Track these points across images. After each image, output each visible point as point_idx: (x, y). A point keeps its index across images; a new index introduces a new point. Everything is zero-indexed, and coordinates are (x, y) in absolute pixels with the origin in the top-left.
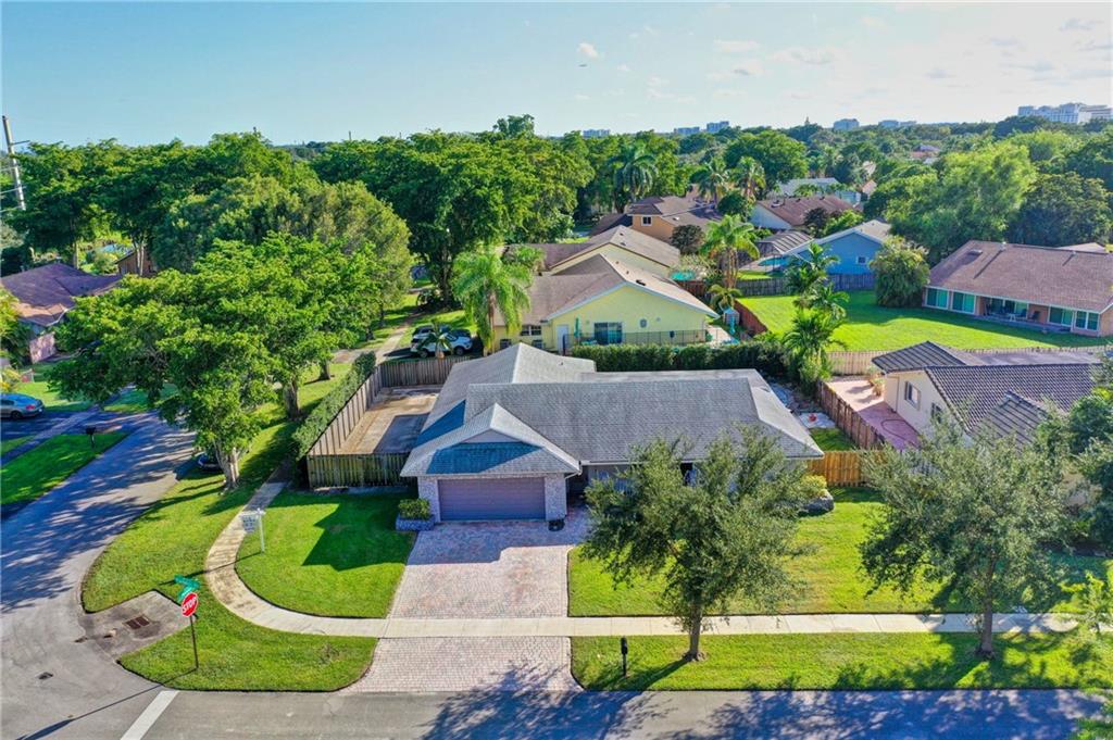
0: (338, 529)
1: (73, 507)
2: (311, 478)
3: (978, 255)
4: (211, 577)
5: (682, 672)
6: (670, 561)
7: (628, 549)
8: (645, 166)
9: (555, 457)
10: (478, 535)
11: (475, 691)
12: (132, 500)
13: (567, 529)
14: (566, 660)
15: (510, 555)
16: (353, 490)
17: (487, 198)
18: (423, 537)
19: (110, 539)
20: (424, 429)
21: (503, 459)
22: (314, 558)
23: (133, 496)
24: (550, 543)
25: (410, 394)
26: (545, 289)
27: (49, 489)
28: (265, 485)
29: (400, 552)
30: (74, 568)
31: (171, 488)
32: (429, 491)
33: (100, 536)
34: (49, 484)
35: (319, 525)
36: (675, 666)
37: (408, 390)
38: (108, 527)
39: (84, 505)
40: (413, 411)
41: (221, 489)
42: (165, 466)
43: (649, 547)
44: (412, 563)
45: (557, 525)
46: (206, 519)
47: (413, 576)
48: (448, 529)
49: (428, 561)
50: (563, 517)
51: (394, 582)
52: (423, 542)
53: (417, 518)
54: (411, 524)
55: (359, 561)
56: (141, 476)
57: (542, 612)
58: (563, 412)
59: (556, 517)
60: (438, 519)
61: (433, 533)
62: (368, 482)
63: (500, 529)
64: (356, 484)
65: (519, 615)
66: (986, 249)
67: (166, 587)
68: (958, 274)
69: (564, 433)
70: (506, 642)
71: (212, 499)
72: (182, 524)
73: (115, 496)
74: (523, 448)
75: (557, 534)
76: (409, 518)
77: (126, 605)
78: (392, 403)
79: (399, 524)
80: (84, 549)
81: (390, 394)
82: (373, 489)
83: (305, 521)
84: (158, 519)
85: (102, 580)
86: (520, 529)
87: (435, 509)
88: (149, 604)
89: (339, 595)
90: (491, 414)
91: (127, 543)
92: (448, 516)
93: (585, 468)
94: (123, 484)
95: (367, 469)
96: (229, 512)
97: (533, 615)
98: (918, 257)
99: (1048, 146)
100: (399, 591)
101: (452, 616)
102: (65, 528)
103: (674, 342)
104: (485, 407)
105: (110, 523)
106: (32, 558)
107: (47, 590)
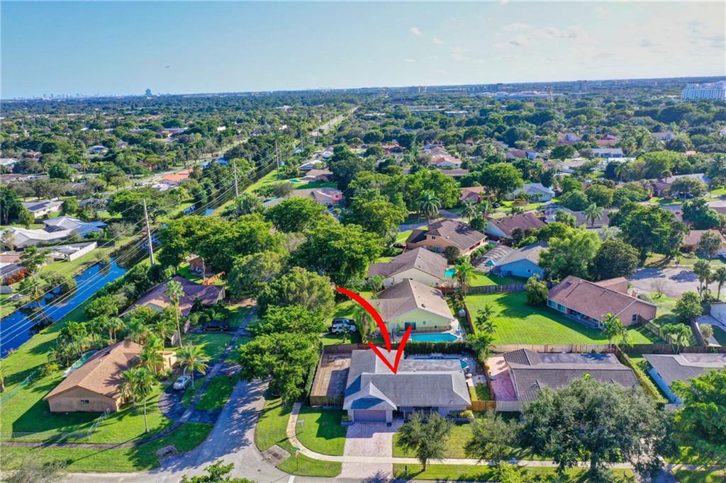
0: (323, 424)
1: (237, 411)
2: (311, 403)
3: (570, 284)
4: (291, 440)
5: (421, 475)
6: (418, 447)
7: (407, 445)
8: (434, 203)
9: (389, 405)
10: (366, 428)
11: (369, 478)
12: (254, 409)
13: (392, 426)
14: (392, 470)
15: (376, 435)
16: (324, 407)
17: (361, 259)
18: (350, 428)
19: (255, 425)
20: (347, 387)
21: (374, 404)
22: (318, 436)
23: (254, 407)
24: (387, 432)
25: (335, 358)
26: (385, 306)
27: (225, 403)
28: (295, 404)
29: (343, 434)
30: (249, 435)
31: (265, 404)
32: (351, 413)
33: (251, 424)
34: (224, 401)
35: (317, 422)
36: (420, 473)
37: (335, 356)
38: (252, 420)
39: (241, 410)
40: (338, 369)
41: (281, 405)
42: (258, 393)
43: (413, 444)
44: (349, 437)
45: (389, 424)
46: (281, 418)
47: (349, 442)
48: (357, 425)
49: (352, 437)
50: (391, 421)
51: (343, 444)
52: (350, 430)
53: (348, 421)
54: (347, 424)
55: (332, 437)
56: (252, 398)
57: (385, 455)
58: (392, 386)
59: (389, 422)
60: (353, 421)
61: (353, 426)
62: (329, 405)
63: (372, 426)
64: (325, 405)
65: (379, 456)
66: (575, 281)
67: (279, 444)
68: (560, 294)
69: (391, 394)
70: (376, 464)
71: (280, 409)
72: (272, 420)
73: (248, 407)
74: (379, 401)
75: (390, 428)
76: (345, 422)
77: (271, 448)
78: (331, 364)
79: (342, 423)
80: (249, 428)
81: (328, 358)
82: (331, 407)
83: (312, 419)
84: (266, 417)
85: (260, 440)
86: (378, 425)
87: (353, 419)
88: (276, 448)
89: (329, 448)
90: (369, 387)
91: (261, 427)
92: (356, 420)
93: (398, 407)
94: (248, 401)
95: (329, 400)
96: (287, 415)
97: (383, 457)
98: (544, 286)
100: (345, 447)
101: (360, 455)
102: (239, 420)
103: (437, 330)
104: (367, 383)
105: (252, 418)
106: (235, 432)
107: (245, 443)
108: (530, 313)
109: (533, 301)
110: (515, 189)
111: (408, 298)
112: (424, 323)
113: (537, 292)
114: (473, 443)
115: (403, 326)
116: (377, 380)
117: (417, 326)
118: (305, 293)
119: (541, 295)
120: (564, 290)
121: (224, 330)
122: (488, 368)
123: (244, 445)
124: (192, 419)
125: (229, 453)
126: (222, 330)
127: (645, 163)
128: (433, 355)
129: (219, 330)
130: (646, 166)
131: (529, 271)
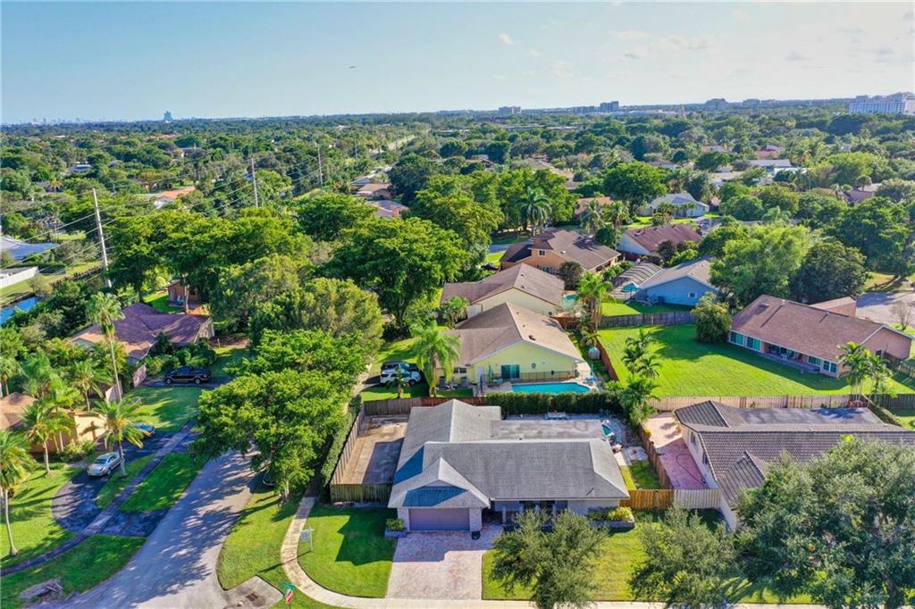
0: (352, 534)
1: (195, 513)
2: (332, 497)
3: (765, 307)
4: (286, 567)
7: (512, 576)
8: (542, 206)
9: (475, 497)
10: (431, 542)
12: (228, 508)
13: (482, 539)
15: (450, 556)
16: (357, 505)
17: (429, 268)
18: (401, 542)
19: (223, 538)
20: (398, 469)
21: (446, 498)
22: (338, 559)
23: (228, 506)
24: (472, 548)
25: (383, 423)
26: (469, 340)
27: (177, 499)
28: (304, 499)
29: (387, 553)
30: (209, 558)
31: (249, 500)
32: (404, 515)
33: (217, 536)
34: (176, 495)
35: (340, 532)
37: (382, 419)
38: (220, 530)
39: (202, 511)
40: (386, 439)
42: (240, 481)
43: (524, 574)
44: (396, 561)
45: (476, 535)
46: (275, 525)
47: (397, 569)
48: (415, 537)
49: (404, 561)
50: (479, 529)
51: (387, 574)
52: (402, 546)
53: (397, 530)
54: (395, 534)
55: (366, 559)
56: (229, 490)
57: (467, 596)
58: (480, 463)
59: (476, 530)
60: (408, 530)
61: (407, 539)
62: (366, 500)
63: (444, 538)
64: (358, 501)
65: (456, 597)
66: (771, 302)
67: (263, 574)
68: (751, 322)
69: (480, 479)
71: (275, 509)
72: (260, 527)
73: (218, 505)
74: (456, 491)
75: (477, 542)
76: (392, 530)
77: (243, 585)
78: (373, 431)
79: (387, 533)
80: (211, 546)
81: (371, 422)
82: (368, 504)
83: (333, 526)
84: (247, 523)
85: (227, 568)
86: (455, 537)
87: (407, 525)
88: (256, 584)
89: (358, 582)
90: (438, 466)
91: (234, 542)
92: (415, 527)
93: (492, 503)
94: (219, 496)
95: (365, 493)
96: (286, 519)
97: (463, 598)
98: (724, 310)
99: (858, 165)
100: (390, 580)
101: (420, 597)
102: (196, 530)
103: (554, 377)
104: (435, 460)
105: (220, 526)
106: (183, 552)
107: (198, 575)
108: (705, 353)
109: (707, 335)
110: (655, 197)
111: (506, 328)
112: (534, 366)
113: (714, 320)
114: (647, 572)
115: (498, 371)
116: (452, 455)
117: (521, 372)
118: (332, 310)
119: (719, 324)
120: (755, 317)
121: (202, 382)
122: (648, 435)
123: (194, 577)
124: (108, 529)
125: (164, 593)
126: (198, 382)
127: (832, 166)
128: (550, 415)
129: (194, 382)
130: (834, 170)
131: (692, 295)
